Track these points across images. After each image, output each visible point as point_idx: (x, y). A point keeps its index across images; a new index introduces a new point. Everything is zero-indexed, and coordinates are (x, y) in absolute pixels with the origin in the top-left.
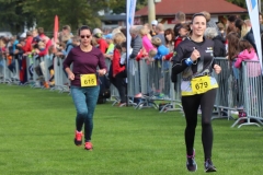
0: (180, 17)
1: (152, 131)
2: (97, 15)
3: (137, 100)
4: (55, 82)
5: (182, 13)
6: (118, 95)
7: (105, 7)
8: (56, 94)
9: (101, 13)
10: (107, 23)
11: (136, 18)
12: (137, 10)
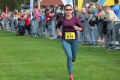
0: (48, 7)
1: (39, 44)
2: (21, 6)
3: (34, 34)
4: (7, 28)
5: (48, 5)
6: (28, 32)
7: (23, 3)
8: (7, 32)
9: (22, 5)
10: (24, 8)
11: (33, 7)
12: (34, 4)
